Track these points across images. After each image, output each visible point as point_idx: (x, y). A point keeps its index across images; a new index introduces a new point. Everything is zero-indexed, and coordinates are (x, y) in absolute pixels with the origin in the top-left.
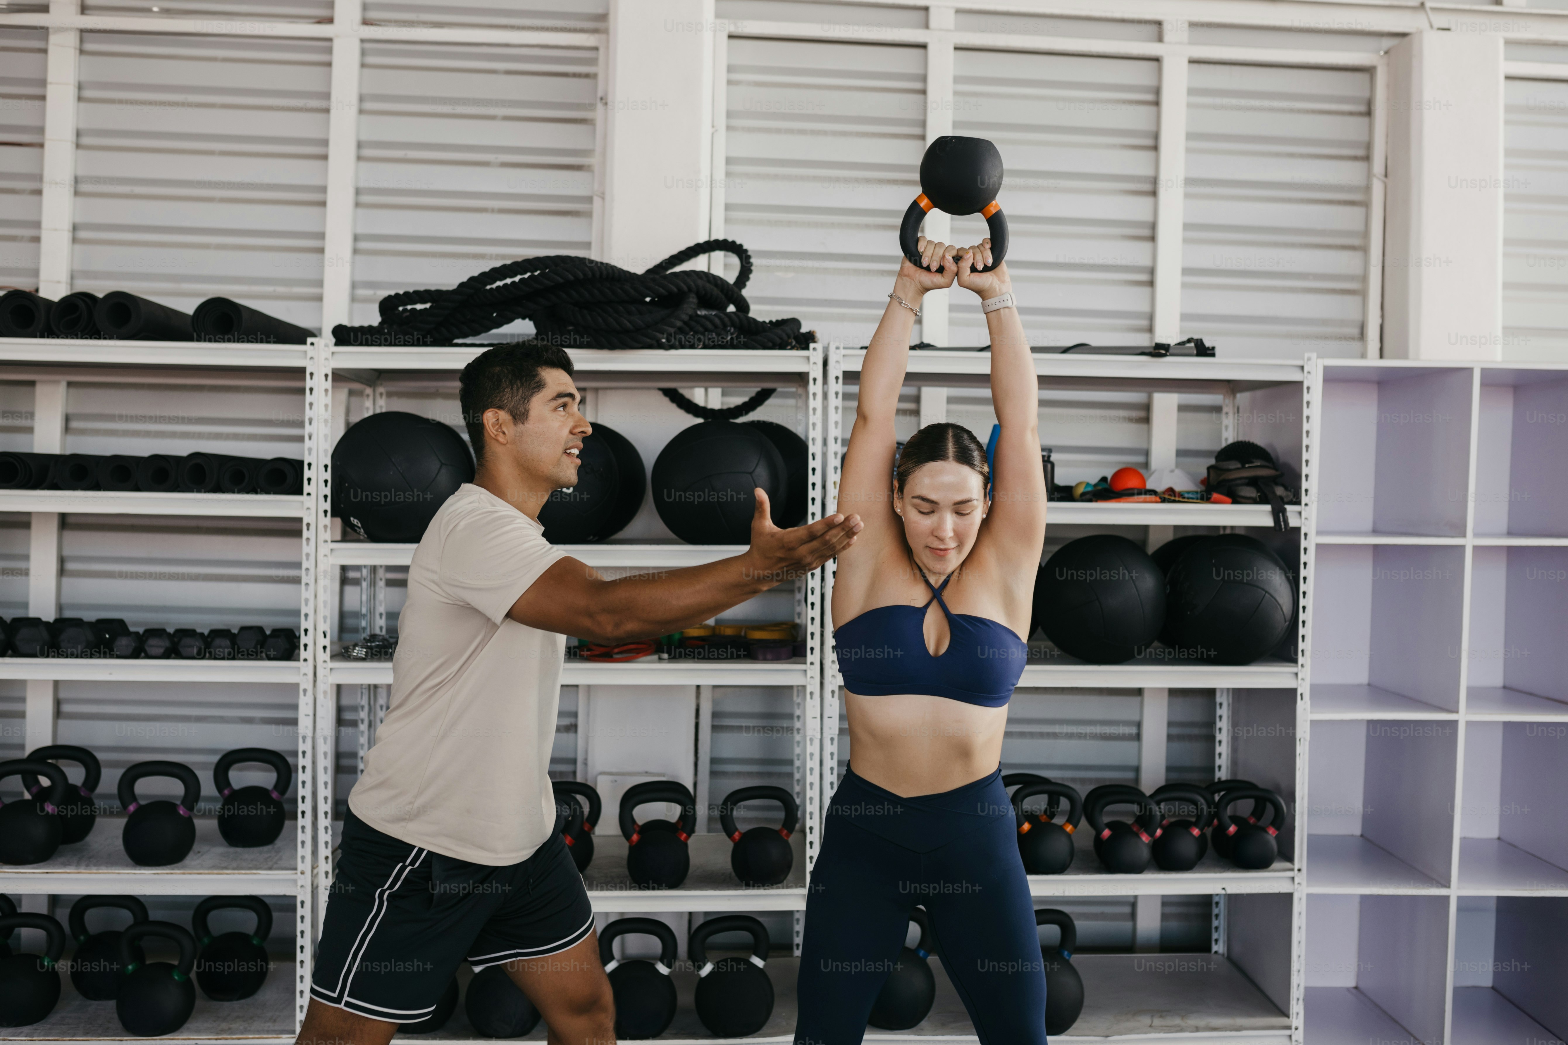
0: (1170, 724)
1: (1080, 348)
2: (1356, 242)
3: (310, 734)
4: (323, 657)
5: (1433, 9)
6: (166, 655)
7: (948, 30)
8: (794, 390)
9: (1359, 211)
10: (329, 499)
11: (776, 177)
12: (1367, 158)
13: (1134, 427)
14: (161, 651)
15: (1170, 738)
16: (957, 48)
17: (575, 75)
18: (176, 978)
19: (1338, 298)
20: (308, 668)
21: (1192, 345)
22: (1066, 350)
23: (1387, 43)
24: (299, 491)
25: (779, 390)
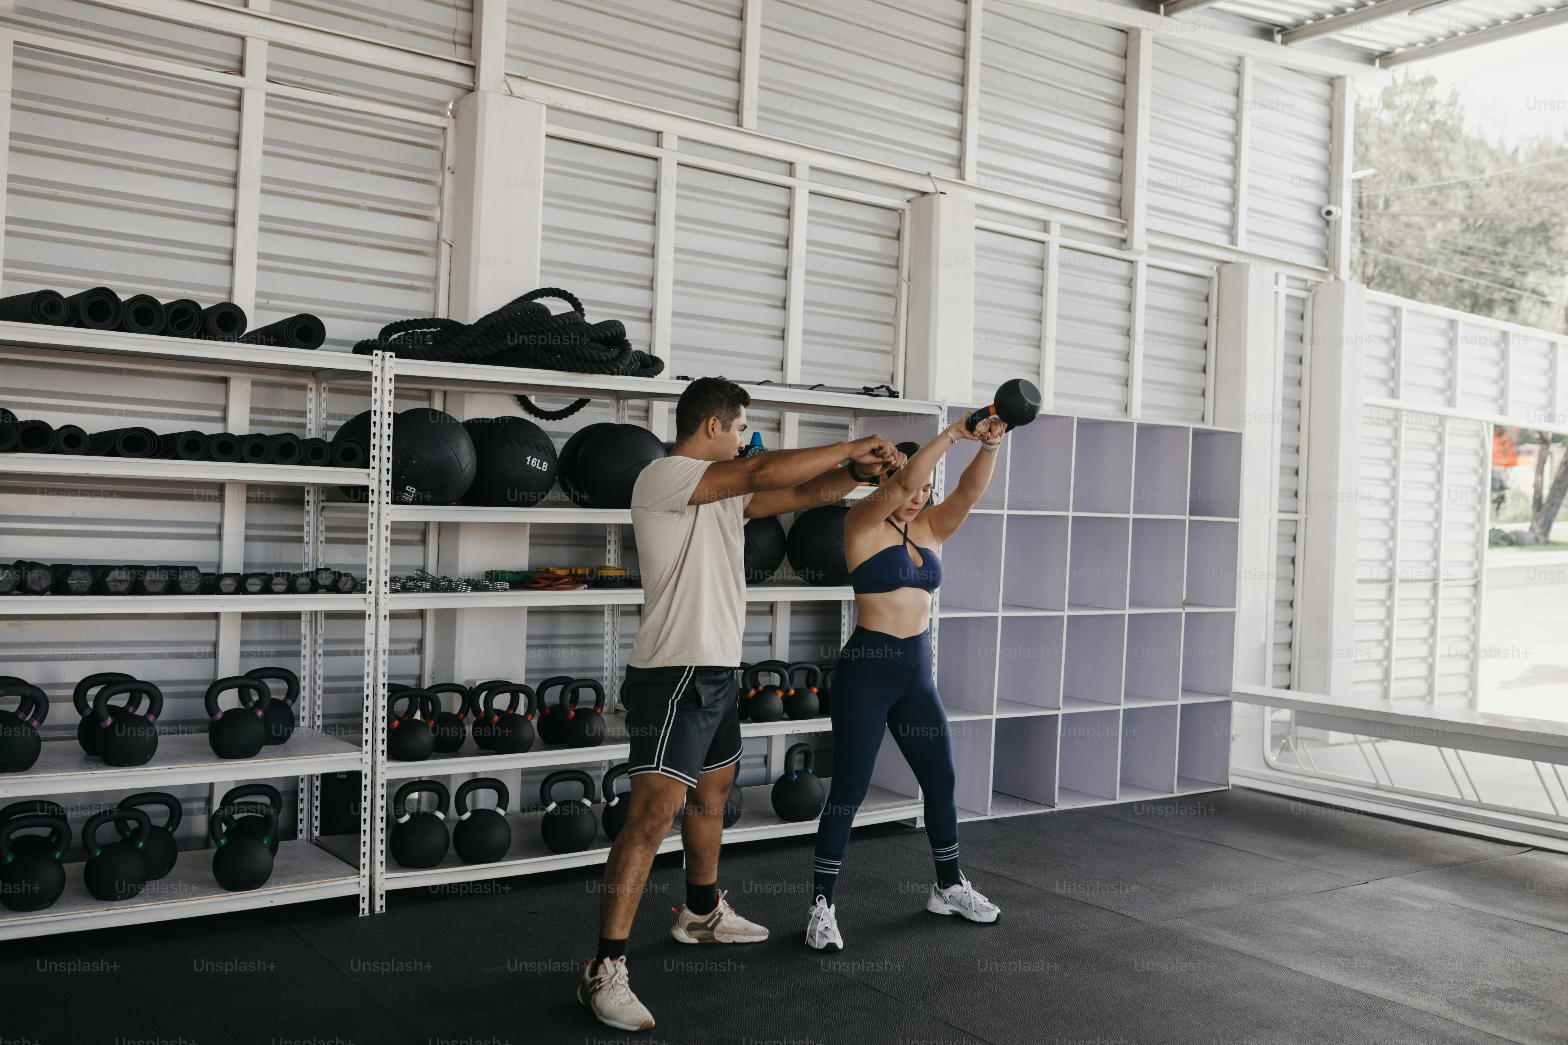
0: (792, 634)
1: (819, 387)
2: (889, 320)
3: (373, 648)
4: (384, 589)
5: (935, 178)
6: (236, 592)
7: (674, 151)
8: (608, 401)
9: (892, 301)
10: (390, 472)
11: (560, 241)
12: (897, 267)
13: (771, 433)
14: (258, 588)
15: (792, 643)
16: (678, 164)
17: (423, 145)
18: (265, 842)
19: (880, 355)
20: (371, 598)
21: (884, 389)
22: (812, 388)
23: (910, 195)
24: (366, 465)
25: (592, 400)
